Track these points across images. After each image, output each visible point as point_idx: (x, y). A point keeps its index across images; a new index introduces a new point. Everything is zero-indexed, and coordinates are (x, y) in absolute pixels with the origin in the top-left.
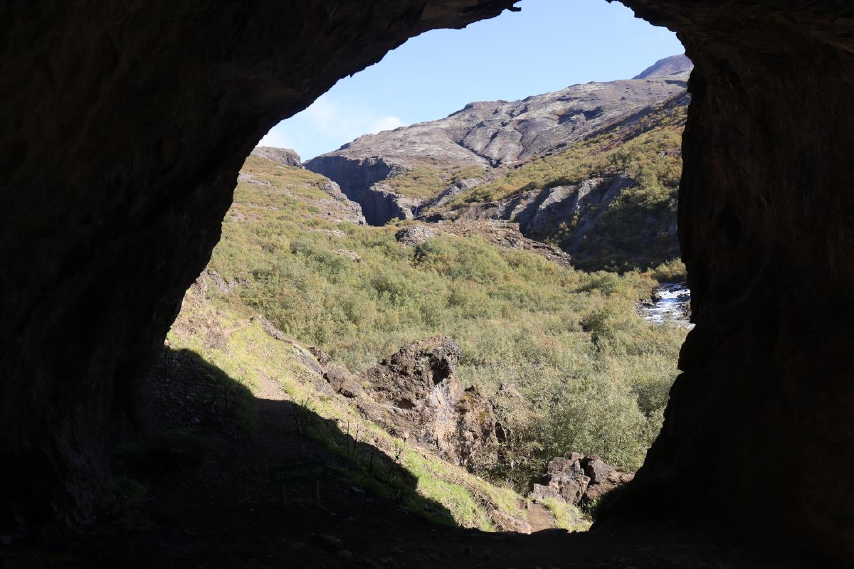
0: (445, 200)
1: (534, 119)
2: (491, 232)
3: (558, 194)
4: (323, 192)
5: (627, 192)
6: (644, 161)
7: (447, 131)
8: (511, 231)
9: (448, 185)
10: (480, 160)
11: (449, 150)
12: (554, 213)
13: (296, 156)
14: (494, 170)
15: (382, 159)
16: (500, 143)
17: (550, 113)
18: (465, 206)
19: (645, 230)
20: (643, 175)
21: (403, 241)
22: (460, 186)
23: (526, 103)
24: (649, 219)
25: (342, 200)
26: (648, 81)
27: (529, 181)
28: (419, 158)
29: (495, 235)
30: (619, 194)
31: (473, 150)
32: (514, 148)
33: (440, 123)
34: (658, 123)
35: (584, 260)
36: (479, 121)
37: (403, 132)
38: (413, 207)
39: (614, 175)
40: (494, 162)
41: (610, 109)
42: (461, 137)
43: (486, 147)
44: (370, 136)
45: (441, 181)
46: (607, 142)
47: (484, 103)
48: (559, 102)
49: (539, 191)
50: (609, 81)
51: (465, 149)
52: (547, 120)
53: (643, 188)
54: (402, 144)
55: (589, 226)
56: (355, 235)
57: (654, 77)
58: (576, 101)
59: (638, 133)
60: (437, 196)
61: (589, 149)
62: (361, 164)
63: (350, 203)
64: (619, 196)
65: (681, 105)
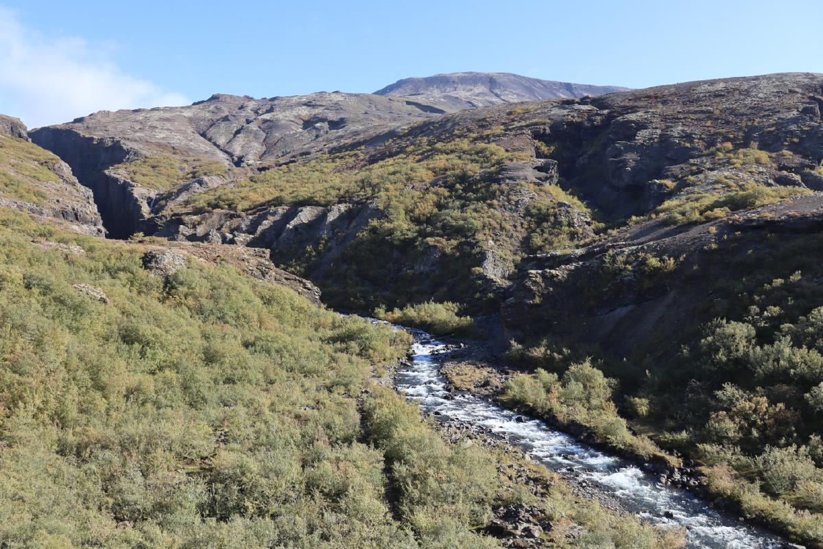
0: (183, 197)
1: (278, 120)
2: (243, 260)
3: (306, 215)
4: (51, 173)
5: (375, 223)
6: (392, 193)
7: (191, 120)
8: (263, 260)
9: (188, 179)
10: (222, 155)
11: (191, 141)
12: (300, 234)
13: (22, 126)
14: (236, 170)
15: (119, 141)
16: (244, 141)
17: (295, 117)
18: (209, 212)
19: (391, 264)
20: (391, 208)
21: (151, 269)
22: (201, 183)
23: (273, 103)
24: (396, 254)
25: (74, 184)
26: (390, 100)
27: (277, 194)
28: (159, 145)
29: (247, 264)
30: (367, 224)
31: (215, 144)
32: (257, 147)
33: (183, 110)
34: (402, 150)
35: (330, 289)
36: (223, 115)
37: (143, 114)
38: (149, 198)
39: (362, 203)
40: (236, 159)
41: (353, 122)
42: (205, 128)
43: (229, 141)
44: (107, 114)
45: (181, 174)
46: (351, 160)
47: (231, 97)
48: (305, 107)
49: (287, 208)
50: (354, 92)
51: (206, 142)
52: (292, 123)
53: (391, 222)
54: (142, 127)
55: (335, 253)
56: (96, 254)
57: (396, 95)
58: (320, 108)
59: (383, 157)
60: (175, 190)
61: (334, 164)
62: (95, 143)
63: (82, 188)
64: (367, 226)
65: (425, 136)
